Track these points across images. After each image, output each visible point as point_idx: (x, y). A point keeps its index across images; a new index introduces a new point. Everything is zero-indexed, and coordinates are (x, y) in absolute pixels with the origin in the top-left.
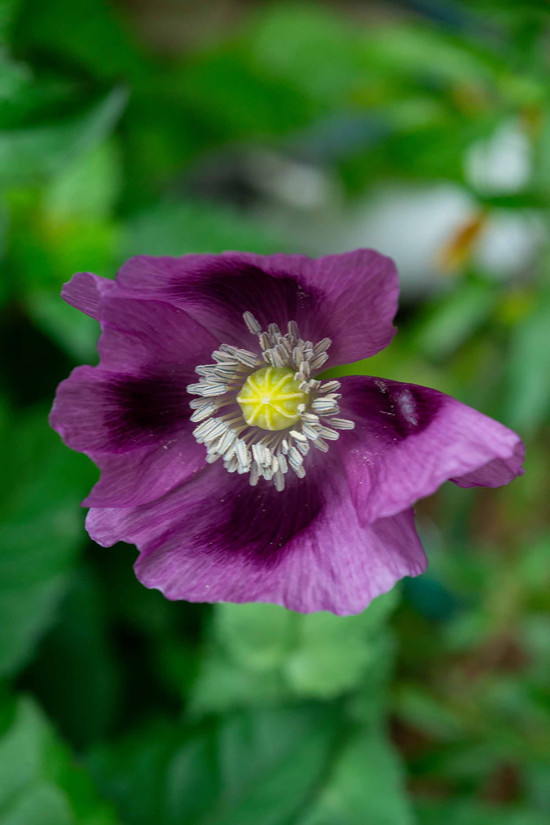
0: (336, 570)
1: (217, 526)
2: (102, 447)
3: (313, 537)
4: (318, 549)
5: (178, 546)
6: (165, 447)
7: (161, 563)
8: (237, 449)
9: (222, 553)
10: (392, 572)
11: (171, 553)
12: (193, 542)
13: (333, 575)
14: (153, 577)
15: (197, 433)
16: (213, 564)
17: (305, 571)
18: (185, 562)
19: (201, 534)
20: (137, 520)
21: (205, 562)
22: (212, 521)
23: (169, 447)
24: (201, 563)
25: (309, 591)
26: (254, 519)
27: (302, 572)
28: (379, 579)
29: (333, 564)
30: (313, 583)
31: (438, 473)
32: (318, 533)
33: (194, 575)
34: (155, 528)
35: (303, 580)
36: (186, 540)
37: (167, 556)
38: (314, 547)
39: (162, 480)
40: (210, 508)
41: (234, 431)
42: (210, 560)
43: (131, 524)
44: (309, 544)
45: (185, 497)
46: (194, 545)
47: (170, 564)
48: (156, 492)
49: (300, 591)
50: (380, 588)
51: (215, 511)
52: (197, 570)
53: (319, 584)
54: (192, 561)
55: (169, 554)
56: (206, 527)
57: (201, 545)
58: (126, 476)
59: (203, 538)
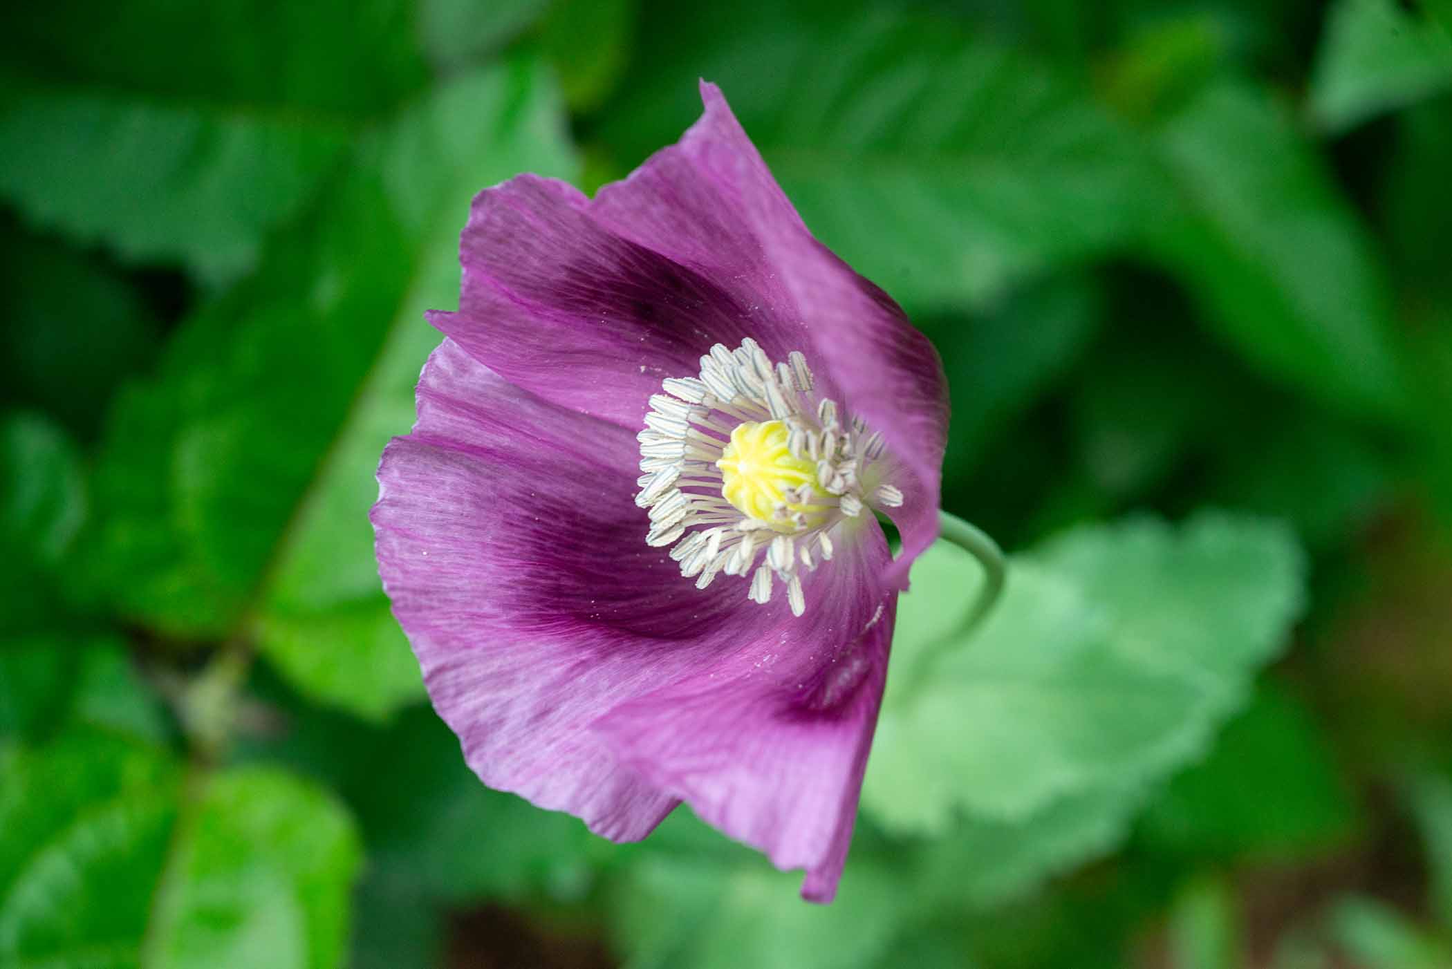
0: (553, 717)
1: (581, 511)
2: (526, 286)
3: (604, 655)
4: (582, 673)
5: (489, 477)
6: (643, 368)
7: (439, 470)
8: (665, 471)
9: (521, 542)
10: (574, 799)
11: (467, 474)
12: (517, 494)
13: (542, 714)
14: (402, 471)
15: (656, 400)
16: (488, 540)
17: (521, 676)
18: (459, 501)
19: (543, 497)
20: (503, 397)
21: (483, 528)
22: (582, 500)
23: (647, 373)
24: (475, 523)
25: (487, 697)
26: (638, 555)
27: (514, 671)
28: (553, 783)
29: (564, 708)
30: (505, 694)
31: (692, 780)
32: (617, 659)
33: (443, 525)
34: (477, 431)
35: (504, 678)
36: (511, 481)
37: (459, 471)
38: (584, 665)
39: (589, 395)
40: (601, 486)
41: (689, 450)
42: (493, 532)
43: (491, 392)
44: (585, 655)
45: (598, 440)
46: (516, 498)
47: (443, 483)
48: (562, 397)
49: (475, 684)
50: (539, 793)
51: (604, 494)
52: (456, 524)
53: (508, 704)
54: (468, 509)
55: (463, 471)
56: (565, 498)
57: (523, 507)
58: (516, 344)
59: (539, 503)
